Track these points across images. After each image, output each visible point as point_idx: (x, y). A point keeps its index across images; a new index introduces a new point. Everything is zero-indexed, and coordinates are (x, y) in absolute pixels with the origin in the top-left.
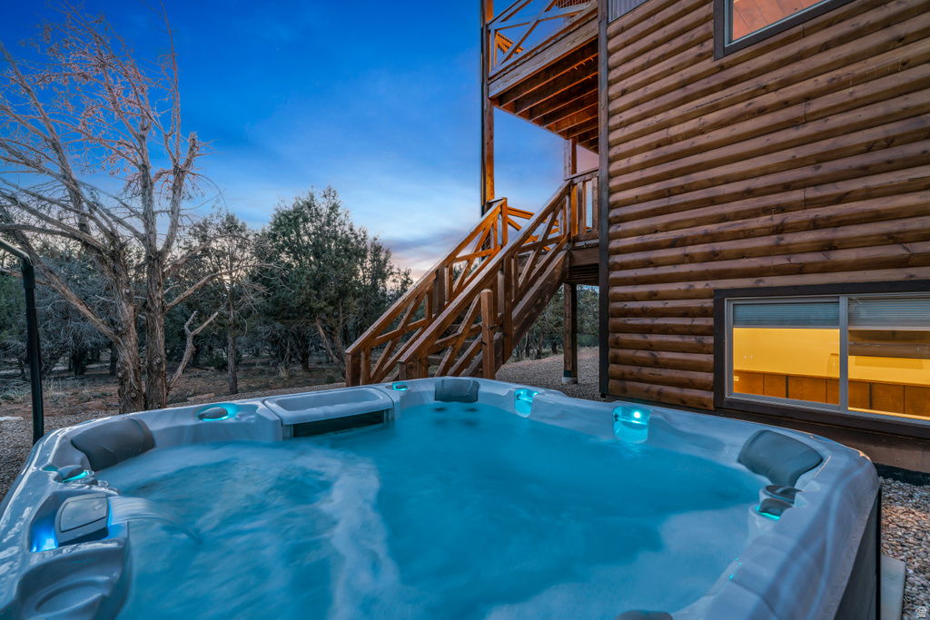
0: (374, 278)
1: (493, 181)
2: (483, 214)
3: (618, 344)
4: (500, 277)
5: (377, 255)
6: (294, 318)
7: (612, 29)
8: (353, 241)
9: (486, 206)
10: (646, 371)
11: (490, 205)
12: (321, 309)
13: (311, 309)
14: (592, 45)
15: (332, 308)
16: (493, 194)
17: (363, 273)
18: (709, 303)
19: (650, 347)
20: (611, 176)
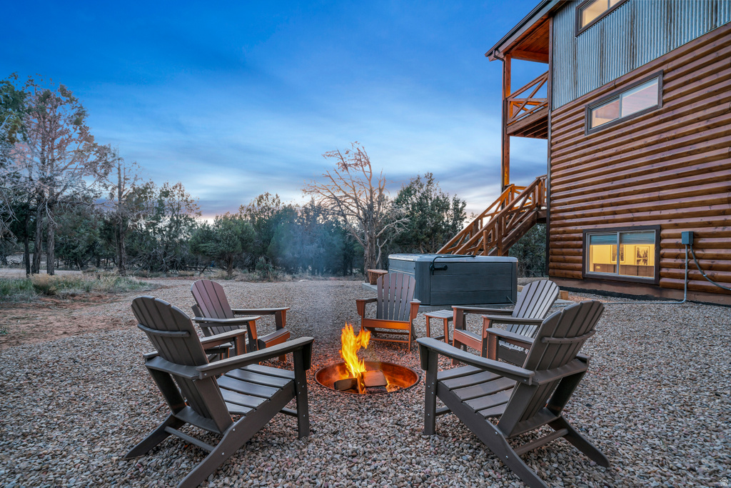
0: (455, 220)
1: (508, 175)
2: (503, 191)
3: (553, 254)
4: (496, 225)
5: (457, 206)
6: (408, 244)
7: (553, 114)
8: (442, 199)
9: (504, 188)
10: (562, 264)
11: (506, 187)
12: (423, 239)
13: (418, 239)
14: (546, 118)
15: (428, 239)
16: (508, 182)
17: (448, 217)
18: (581, 235)
19: (563, 254)
20: (551, 179)
